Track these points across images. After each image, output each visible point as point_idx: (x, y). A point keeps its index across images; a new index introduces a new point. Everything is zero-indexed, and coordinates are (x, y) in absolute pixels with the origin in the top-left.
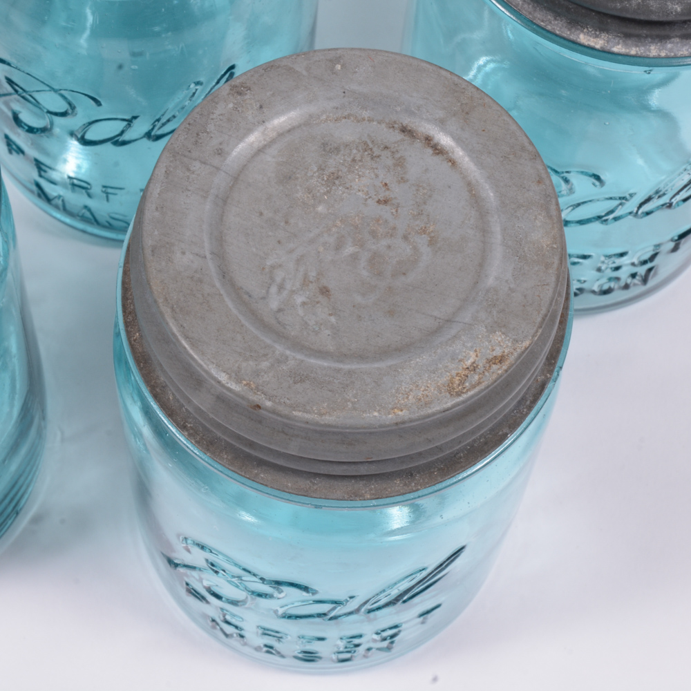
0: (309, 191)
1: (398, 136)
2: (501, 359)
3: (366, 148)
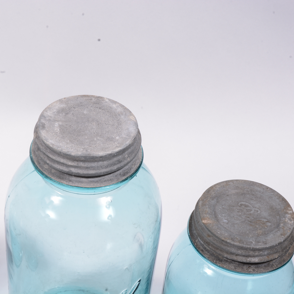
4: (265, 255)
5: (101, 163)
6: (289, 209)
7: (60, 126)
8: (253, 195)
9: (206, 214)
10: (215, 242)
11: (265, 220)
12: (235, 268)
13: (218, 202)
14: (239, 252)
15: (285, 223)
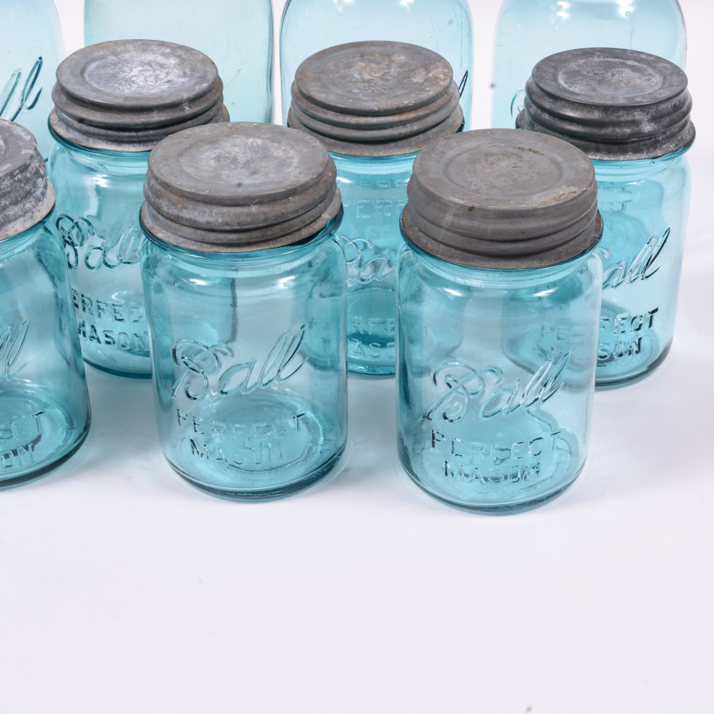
0: (482, 166)
1: (517, 150)
2: (575, 192)
3: (504, 154)
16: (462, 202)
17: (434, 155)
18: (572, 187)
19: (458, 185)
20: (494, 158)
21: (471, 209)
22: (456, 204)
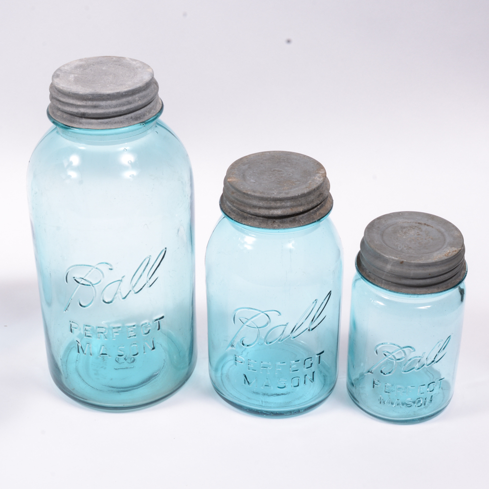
0: (401, 235)
1: (418, 224)
2: (455, 251)
3: (411, 227)
4: (287, 207)
5: (109, 102)
6: (322, 170)
7: (75, 78)
8: (289, 162)
9: (233, 174)
10: (238, 198)
11: (295, 180)
12: (260, 225)
13: (249, 168)
14: (261, 204)
15: (314, 180)
16: (396, 259)
17: (374, 230)
18: (453, 248)
19: (391, 248)
20: (406, 229)
21: (402, 262)
22: (393, 260)
